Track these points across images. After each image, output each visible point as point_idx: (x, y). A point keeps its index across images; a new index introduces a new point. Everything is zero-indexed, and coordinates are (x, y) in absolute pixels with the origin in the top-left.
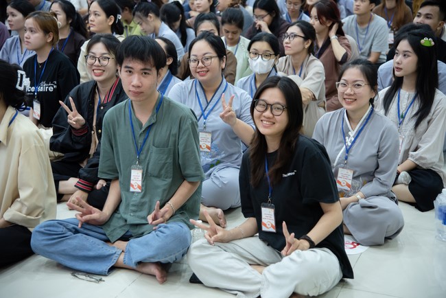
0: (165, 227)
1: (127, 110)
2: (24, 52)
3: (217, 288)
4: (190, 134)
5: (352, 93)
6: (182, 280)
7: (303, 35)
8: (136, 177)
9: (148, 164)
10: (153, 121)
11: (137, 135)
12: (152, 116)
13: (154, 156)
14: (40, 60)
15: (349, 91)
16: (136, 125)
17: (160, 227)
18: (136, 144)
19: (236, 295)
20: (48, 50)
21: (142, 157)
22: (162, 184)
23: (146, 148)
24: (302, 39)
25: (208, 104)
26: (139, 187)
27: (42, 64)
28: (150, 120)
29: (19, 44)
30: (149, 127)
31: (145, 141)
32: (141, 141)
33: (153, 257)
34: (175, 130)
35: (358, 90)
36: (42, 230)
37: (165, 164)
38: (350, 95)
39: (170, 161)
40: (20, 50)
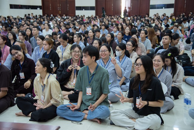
0: (103, 107)
1: (87, 68)
2: (41, 51)
3: (119, 126)
4: (106, 78)
5: (157, 63)
6: (107, 124)
7: (132, 45)
8: (89, 91)
9: (93, 87)
10: (95, 73)
11: (89, 77)
12: (95, 71)
13: (95, 84)
14: (48, 53)
15: (156, 63)
16: (89, 74)
17: (100, 107)
18: (89, 79)
19: (126, 128)
20: (50, 50)
21: (91, 84)
22: (97, 93)
23: (92, 81)
24: (132, 46)
25: (105, 66)
26: (90, 93)
27: (48, 54)
28: (94, 72)
29: (39, 49)
30: (94, 75)
31: (92, 79)
32: (90, 79)
33: (98, 117)
34: (101, 76)
35: (159, 63)
36: (60, 108)
37: (98, 87)
38: (157, 64)
39: (99, 86)
40: (39, 51)
